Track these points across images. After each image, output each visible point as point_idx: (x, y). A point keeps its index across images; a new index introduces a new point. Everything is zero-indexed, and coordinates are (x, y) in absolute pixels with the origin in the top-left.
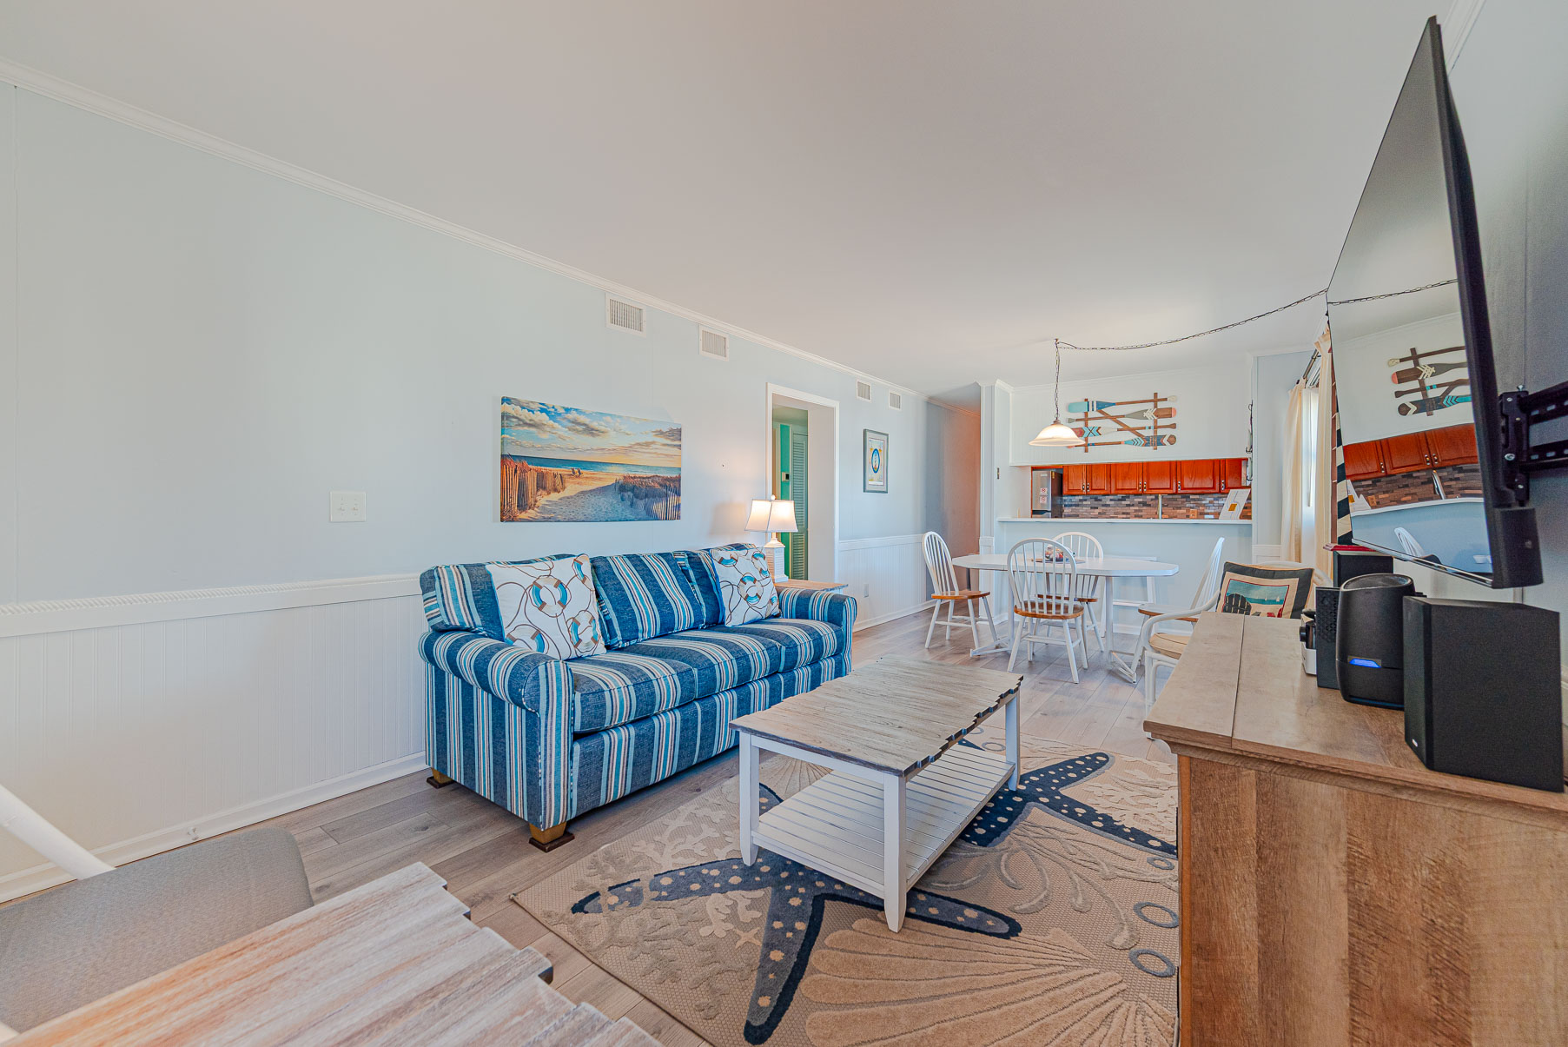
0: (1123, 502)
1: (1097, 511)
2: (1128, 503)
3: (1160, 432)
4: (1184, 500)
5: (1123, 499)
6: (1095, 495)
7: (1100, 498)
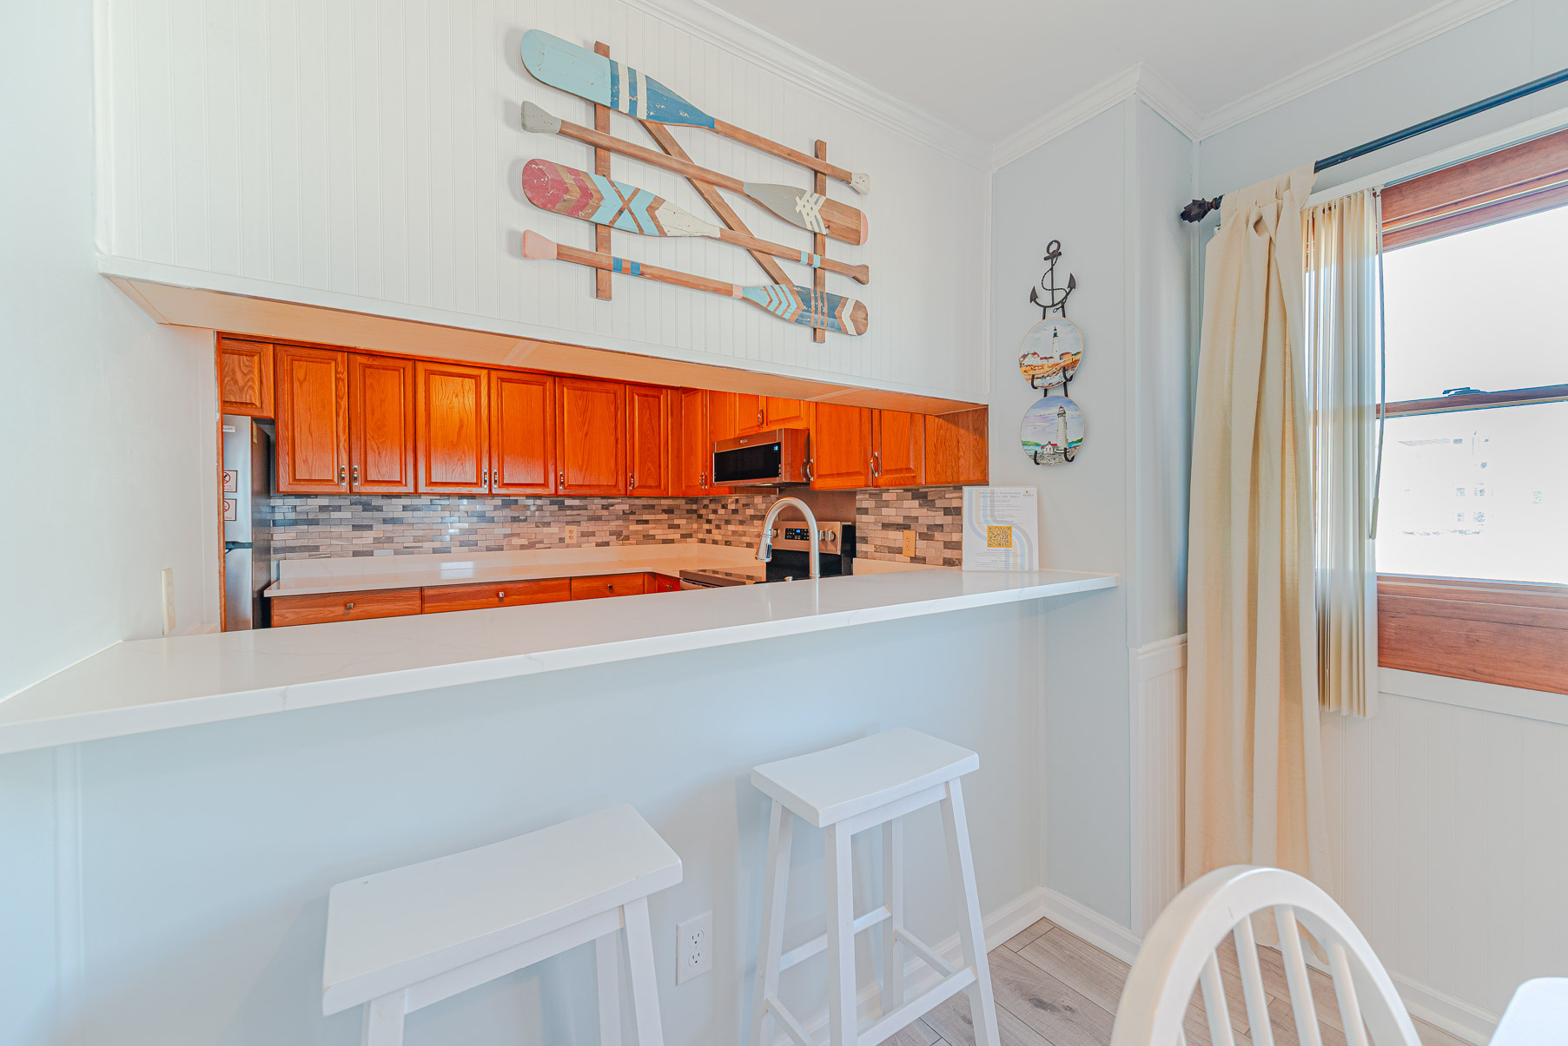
7: (376, 502)
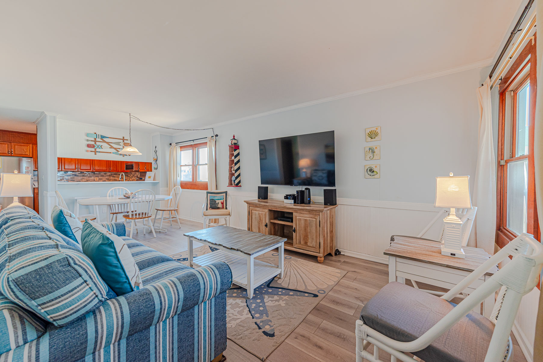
4: (93, 174)
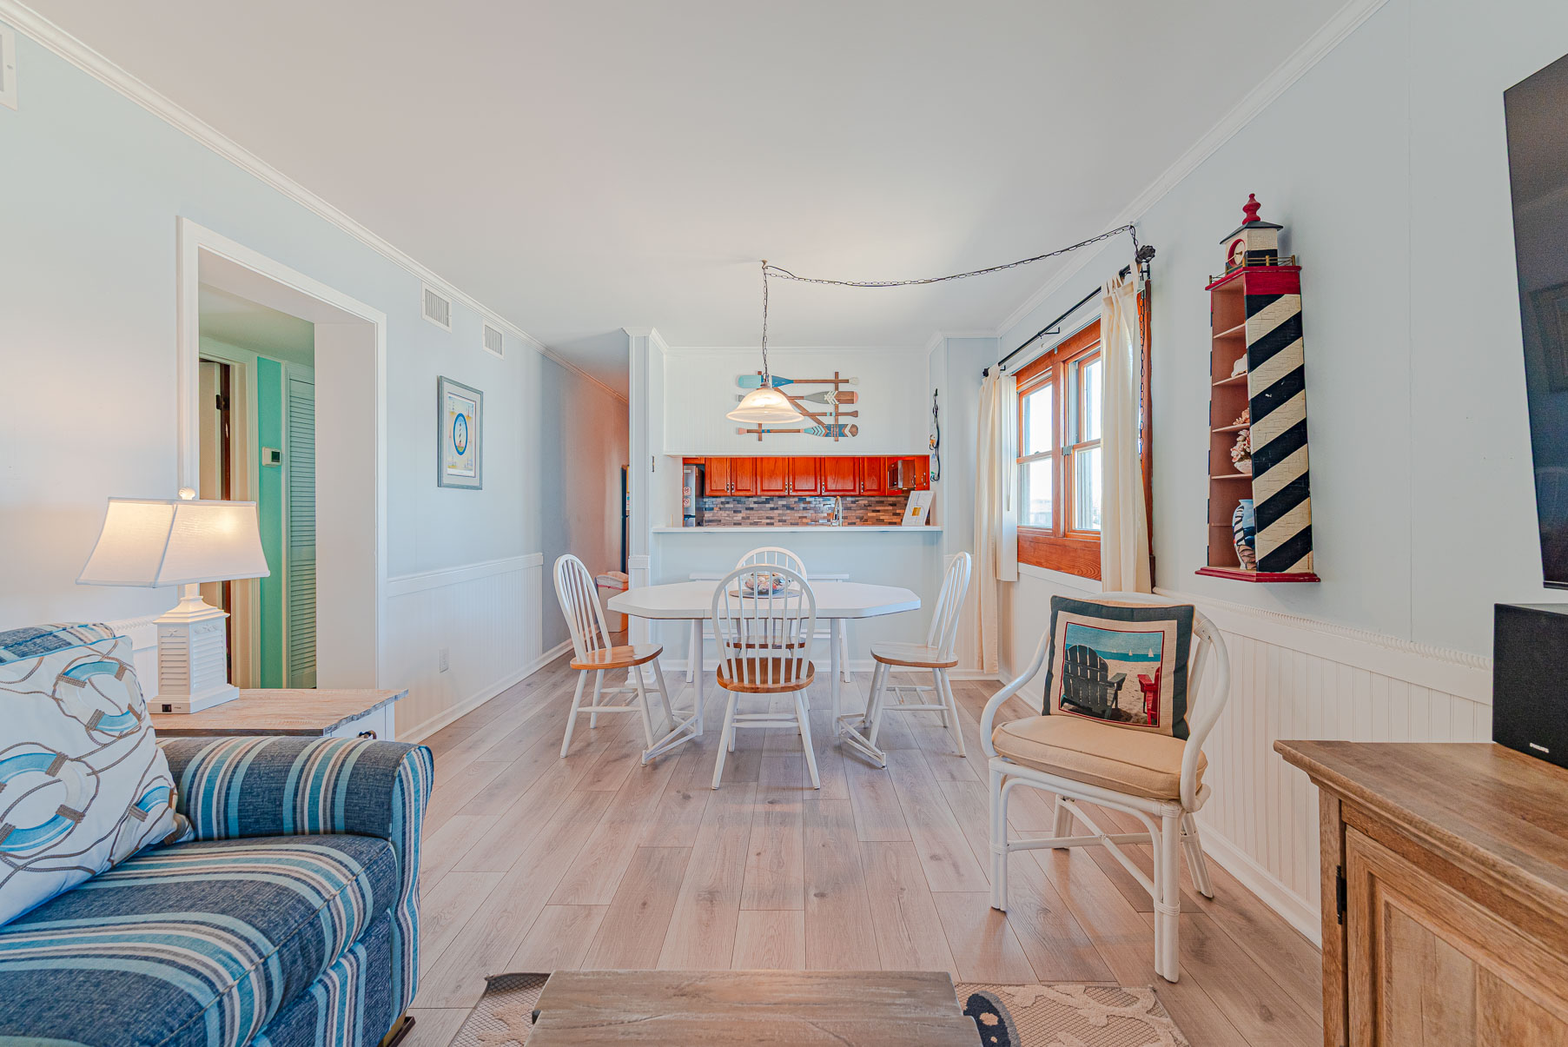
0: (767, 505)
1: (739, 517)
2: (772, 506)
3: (842, 420)
5: (767, 501)
6: (737, 496)
7: (743, 499)
